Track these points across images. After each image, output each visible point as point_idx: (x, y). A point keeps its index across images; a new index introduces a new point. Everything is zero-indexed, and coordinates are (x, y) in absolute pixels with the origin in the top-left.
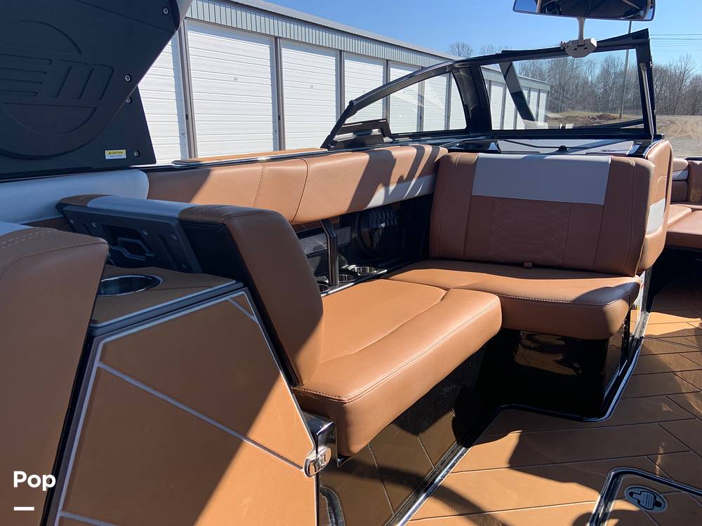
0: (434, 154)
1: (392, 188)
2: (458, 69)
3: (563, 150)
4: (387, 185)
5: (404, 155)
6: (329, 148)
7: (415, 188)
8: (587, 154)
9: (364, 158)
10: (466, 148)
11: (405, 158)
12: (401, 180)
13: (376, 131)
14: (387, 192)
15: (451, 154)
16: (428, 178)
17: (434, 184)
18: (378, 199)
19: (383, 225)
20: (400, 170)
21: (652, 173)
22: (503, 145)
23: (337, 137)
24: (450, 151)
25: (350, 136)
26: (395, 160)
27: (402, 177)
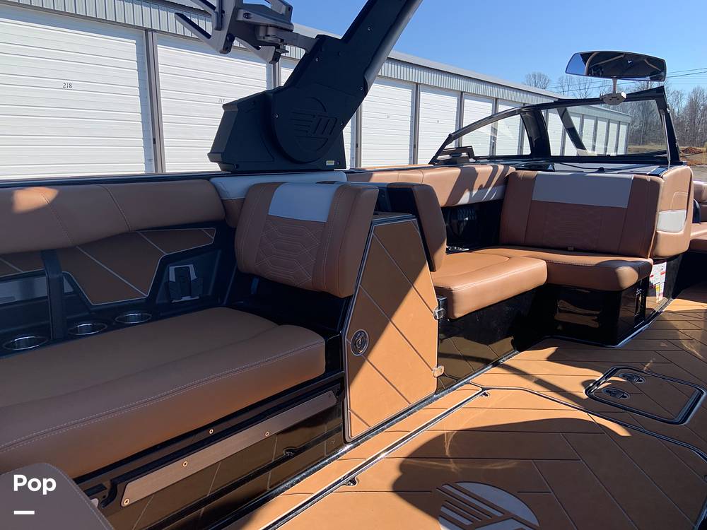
0: (505, 171)
1: (475, 192)
2: (524, 112)
3: (601, 170)
4: (471, 190)
5: (484, 170)
6: (434, 164)
7: (491, 194)
8: (618, 173)
9: (457, 171)
10: (530, 168)
11: (485, 173)
12: (481, 188)
13: (464, 154)
14: (471, 194)
15: (517, 171)
16: (500, 188)
17: (504, 192)
18: (465, 199)
19: (467, 219)
20: (481, 181)
21: (662, 186)
22: (558, 166)
23: (439, 158)
24: (517, 169)
25: (447, 157)
26: (477, 174)
27: (481, 186)
